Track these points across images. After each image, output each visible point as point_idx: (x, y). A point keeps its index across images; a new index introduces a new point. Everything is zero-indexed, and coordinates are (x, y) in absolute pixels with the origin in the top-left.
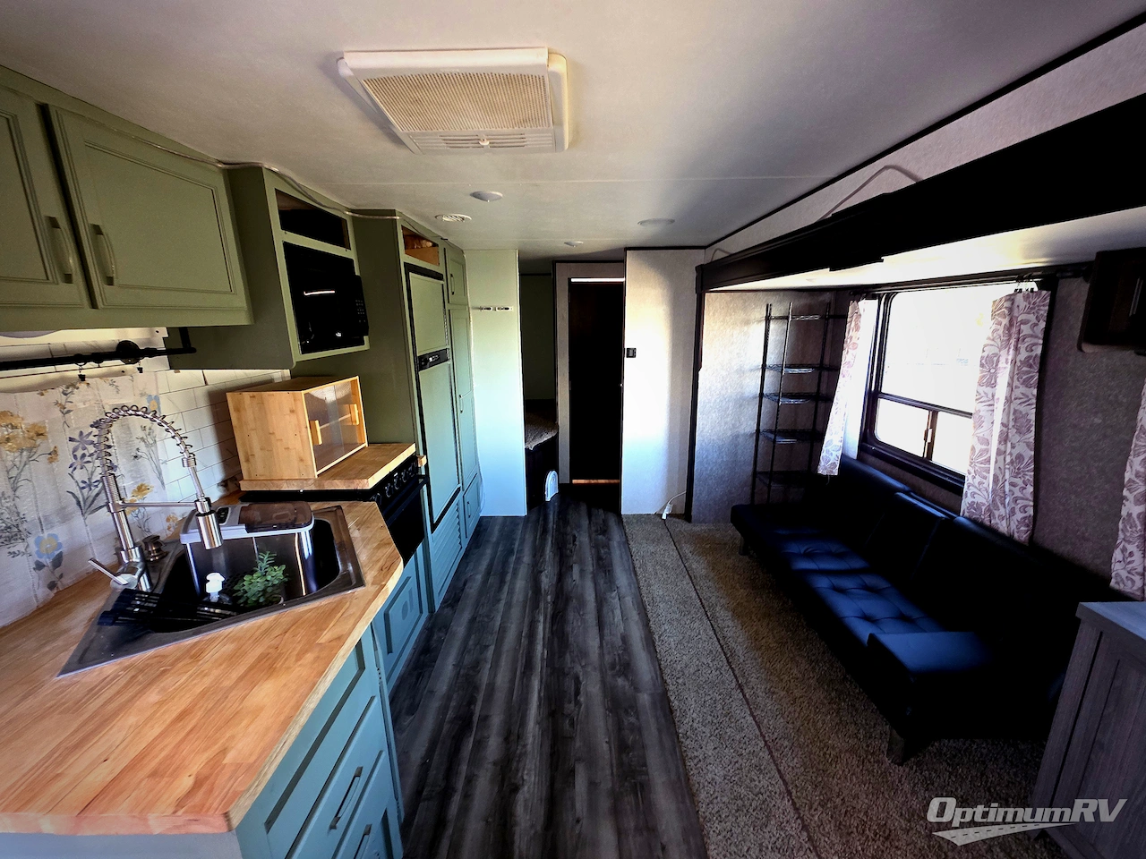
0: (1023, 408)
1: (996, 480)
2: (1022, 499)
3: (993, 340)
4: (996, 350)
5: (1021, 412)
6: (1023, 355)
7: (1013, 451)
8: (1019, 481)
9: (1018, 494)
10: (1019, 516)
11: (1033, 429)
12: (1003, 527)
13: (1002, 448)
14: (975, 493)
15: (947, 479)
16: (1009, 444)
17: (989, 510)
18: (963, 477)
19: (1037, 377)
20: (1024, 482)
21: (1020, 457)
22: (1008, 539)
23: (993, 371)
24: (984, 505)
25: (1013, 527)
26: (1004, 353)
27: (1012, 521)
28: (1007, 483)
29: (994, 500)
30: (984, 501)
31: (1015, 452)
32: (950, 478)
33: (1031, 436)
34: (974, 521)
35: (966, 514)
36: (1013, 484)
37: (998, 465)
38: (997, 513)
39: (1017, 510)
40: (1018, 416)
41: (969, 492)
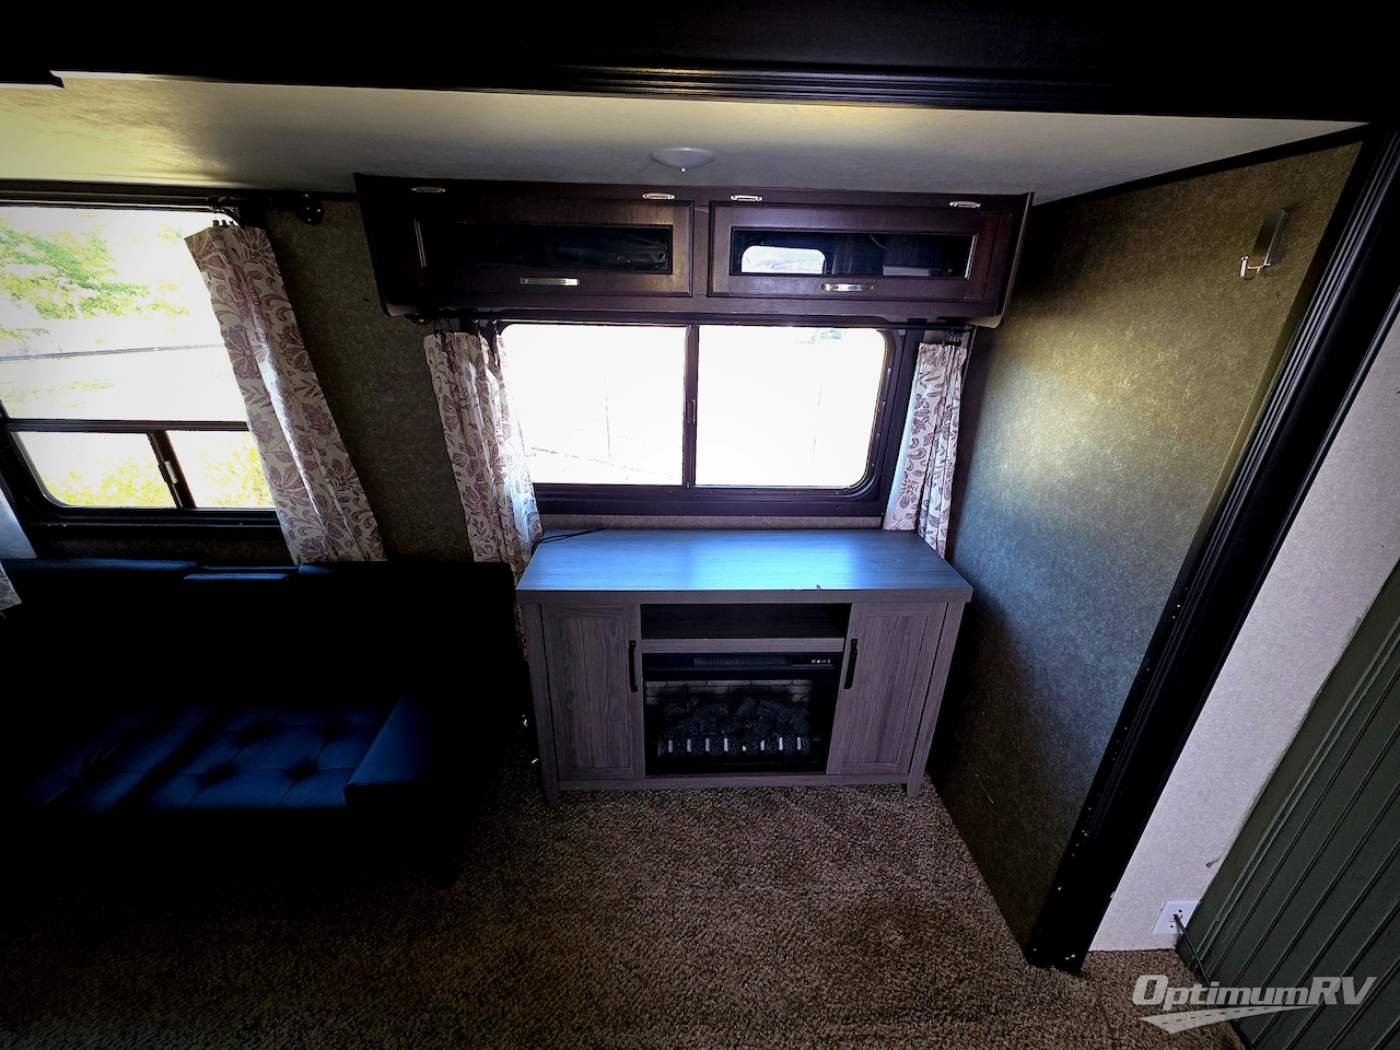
0: (311, 401)
1: (321, 502)
2: (361, 512)
3: (226, 304)
4: (238, 322)
5: (312, 407)
6: (278, 327)
7: (326, 459)
8: (348, 493)
9: (355, 509)
10: (367, 533)
11: (334, 425)
12: (355, 554)
13: (309, 458)
14: (304, 528)
15: (241, 525)
16: (316, 451)
17: (330, 542)
18: (272, 514)
19: (307, 357)
20: (354, 492)
21: (337, 464)
22: (367, 565)
23: (248, 352)
24: (321, 538)
25: (366, 547)
26: (247, 323)
27: (362, 544)
28: (336, 501)
29: (330, 528)
30: (320, 534)
31: (329, 459)
32: (245, 523)
33: (336, 435)
34: (317, 563)
35: (304, 559)
36: (343, 500)
37: (316, 484)
38: (341, 541)
39: (362, 528)
40: (311, 413)
41: (295, 531)
